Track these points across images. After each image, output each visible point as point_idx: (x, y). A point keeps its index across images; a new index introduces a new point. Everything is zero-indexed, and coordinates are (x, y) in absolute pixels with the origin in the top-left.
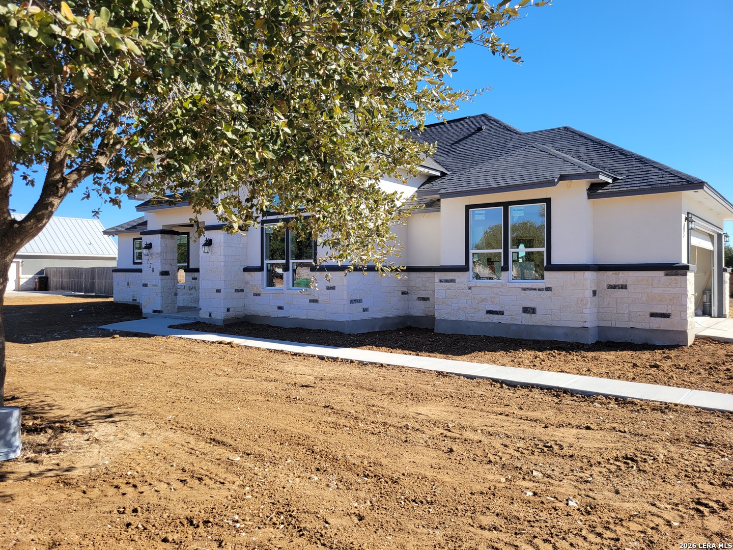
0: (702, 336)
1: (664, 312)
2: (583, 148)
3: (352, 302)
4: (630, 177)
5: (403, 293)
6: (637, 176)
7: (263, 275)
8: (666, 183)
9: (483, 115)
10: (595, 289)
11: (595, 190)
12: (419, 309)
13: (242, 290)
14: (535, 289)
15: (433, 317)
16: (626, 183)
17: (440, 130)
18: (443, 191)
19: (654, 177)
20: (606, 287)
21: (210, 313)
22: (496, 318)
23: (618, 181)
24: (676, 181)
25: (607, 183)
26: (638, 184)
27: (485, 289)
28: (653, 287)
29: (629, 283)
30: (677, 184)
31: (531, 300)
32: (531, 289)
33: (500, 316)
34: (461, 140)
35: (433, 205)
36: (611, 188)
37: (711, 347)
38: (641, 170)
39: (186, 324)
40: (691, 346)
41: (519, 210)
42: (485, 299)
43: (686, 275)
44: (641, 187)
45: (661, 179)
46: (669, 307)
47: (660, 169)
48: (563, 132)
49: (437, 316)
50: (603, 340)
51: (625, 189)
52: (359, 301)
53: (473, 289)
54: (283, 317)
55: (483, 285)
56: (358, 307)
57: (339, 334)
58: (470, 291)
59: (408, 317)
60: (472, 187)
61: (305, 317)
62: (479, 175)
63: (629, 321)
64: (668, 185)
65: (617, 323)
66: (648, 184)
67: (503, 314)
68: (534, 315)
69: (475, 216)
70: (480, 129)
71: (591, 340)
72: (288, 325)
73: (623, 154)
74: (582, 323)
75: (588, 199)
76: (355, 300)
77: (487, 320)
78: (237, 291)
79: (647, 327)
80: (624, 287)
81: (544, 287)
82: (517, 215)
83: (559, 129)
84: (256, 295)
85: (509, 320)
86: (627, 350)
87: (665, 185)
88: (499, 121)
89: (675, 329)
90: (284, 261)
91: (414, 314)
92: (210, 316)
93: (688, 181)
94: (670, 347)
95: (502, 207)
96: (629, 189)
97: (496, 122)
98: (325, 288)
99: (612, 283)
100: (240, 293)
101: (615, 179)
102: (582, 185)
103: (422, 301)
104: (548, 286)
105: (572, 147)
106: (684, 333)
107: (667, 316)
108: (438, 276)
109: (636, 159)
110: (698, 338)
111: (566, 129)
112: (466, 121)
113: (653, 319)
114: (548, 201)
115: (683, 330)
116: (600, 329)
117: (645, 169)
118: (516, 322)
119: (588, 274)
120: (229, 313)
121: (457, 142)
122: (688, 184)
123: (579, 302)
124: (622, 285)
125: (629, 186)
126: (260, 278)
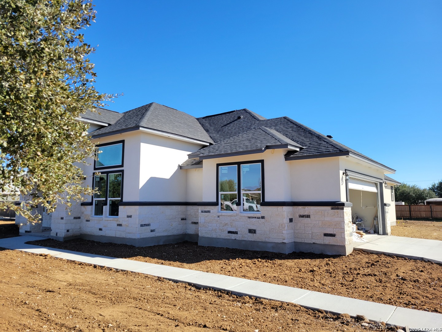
0: (358, 249)
1: (332, 233)
2: (291, 129)
3: (142, 226)
4: (310, 147)
5: (182, 219)
6: (314, 147)
7: (92, 208)
9: (244, 110)
10: (291, 217)
11: (289, 155)
12: (191, 230)
13: (79, 218)
14: (255, 218)
15: (197, 235)
16: (307, 151)
17: (219, 118)
18: (201, 155)
19: (323, 147)
20: (298, 217)
21: (57, 233)
22: (233, 236)
23: (303, 150)
24: (334, 150)
25: (296, 151)
26: (313, 152)
27: (227, 217)
28: (325, 217)
29: (311, 214)
30: (334, 152)
32: (253, 218)
33: (235, 235)
34: (228, 124)
35: (199, 163)
36: (298, 154)
37: (361, 256)
38: (317, 143)
39: (40, 240)
40: (348, 256)
41: (246, 167)
42: (227, 224)
43: (343, 209)
44: (314, 154)
45: (326, 149)
46: (335, 230)
47: (327, 143)
48: (283, 120)
49: (200, 235)
50: (297, 251)
51: (305, 155)
52: (148, 225)
53: (220, 217)
54: (102, 236)
55: (226, 215)
56: (148, 229)
57: (132, 247)
58: (218, 218)
59: (185, 235)
60: (218, 152)
61: (114, 235)
62: (225, 145)
63: (312, 239)
64: (329, 152)
65: (305, 240)
66: (319, 151)
67: (237, 234)
68: (255, 234)
69: (222, 170)
70: (239, 118)
71: (287, 252)
72: (104, 241)
73: (311, 133)
74: (282, 240)
75: (285, 160)
76: (144, 225)
77: (228, 238)
78: (75, 218)
79: (322, 243)
80: (308, 216)
81: (260, 216)
82: (246, 170)
83: (281, 118)
84: (88, 221)
85: (241, 237)
86: (306, 258)
87: (327, 153)
88: (251, 113)
89: (338, 244)
90: (104, 199)
91: (189, 233)
92: (57, 235)
93: (340, 150)
94: (335, 257)
95: (237, 165)
96: (307, 154)
97: (250, 113)
98: (126, 216)
99: (301, 214)
100: (77, 220)
101: (301, 149)
102: (281, 152)
103: (194, 225)
104: (263, 215)
105: (284, 129)
106: (344, 247)
107: (333, 235)
108: (200, 208)
109: (316, 137)
110: (355, 250)
111: (285, 118)
112: (234, 113)
113: (326, 237)
114: (262, 161)
115: (343, 245)
116: (296, 244)
117: (319, 142)
118: (245, 239)
119: (285, 208)
120: (68, 233)
121: (226, 125)
122: (340, 152)
123: (280, 226)
124: (307, 215)
125: (308, 153)
126: (90, 210)
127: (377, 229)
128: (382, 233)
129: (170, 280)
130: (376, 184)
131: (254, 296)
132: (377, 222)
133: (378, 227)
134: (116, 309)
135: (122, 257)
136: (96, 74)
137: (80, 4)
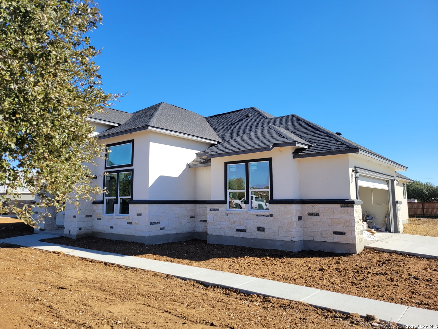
0: (368, 247)
1: (342, 231)
2: (299, 127)
3: (151, 224)
4: (318, 145)
5: (191, 217)
6: (323, 144)
7: (103, 206)
8: (337, 149)
9: (252, 108)
10: (300, 215)
11: (297, 153)
12: (200, 228)
13: (91, 216)
14: (264, 216)
15: (207, 233)
16: (315, 149)
18: (210, 153)
19: (332, 145)
20: (307, 215)
21: (70, 231)
22: (242, 234)
23: (312, 147)
24: (343, 147)
25: (305, 149)
26: (322, 149)
27: (236, 215)
28: (334, 215)
29: (320, 212)
30: (343, 149)
31: (263, 222)
32: (261, 216)
33: (244, 233)
34: (236, 122)
35: (207, 162)
36: (306, 151)
37: (372, 255)
38: (326, 141)
39: (54, 238)
40: (358, 254)
41: (254, 165)
42: (235, 222)
43: (353, 207)
44: (322, 151)
45: (335, 146)
46: (344, 228)
47: (336, 140)
48: (291, 117)
49: (208, 232)
50: (307, 249)
51: (314, 152)
52: (158, 223)
53: (229, 215)
54: (113, 233)
55: (234, 213)
56: (158, 227)
57: (142, 245)
58: (227, 216)
59: (194, 233)
60: (226, 151)
61: (125, 233)
62: (233, 144)
63: (321, 237)
64: (338, 150)
65: (314, 238)
66: (328, 149)
67: (246, 231)
68: (263, 232)
69: (230, 169)
70: (247, 116)
71: (296, 250)
72: (115, 239)
73: (319, 130)
74: (291, 238)
75: (294, 158)
76: (154, 223)
77: (237, 236)
78: (87, 216)
79: (332, 241)
80: (317, 214)
81: (269, 214)
82: (254, 168)
83: (289, 116)
84: (99, 219)
85: (250, 235)
86: (316, 257)
87: (336, 150)
88: (259, 111)
89: (348, 243)
90: (115, 198)
91: (198, 231)
92: (69, 233)
93: (349, 147)
94: (345, 255)
95: (245, 163)
96: (316, 152)
97: (258, 111)
98: (136, 215)
99: (310, 212)
100: (89, 218)
101: (309, 146)
102: (289, 150)
103: (203, 223)
104: (271, 213)
106: (354, 245)
107: (343, 233)
108: (209, 206)
109: (325, 134)
110: (366, 248)
111: (293, 116)
112: (242, 111)
113: (335, 235)
114: (270, 159)
115: (353, 243)
116: (305, 242)
117: (328, 140)
118: (253, 237)
119: (294, 206)
120: (81, 231)
121: (234, 124)
122: (349, 149)
123: (289, 224)
124: (316, 213)
125: (317, 150)
126: (102, 208)
127: (389, 227)
128: (394, 231)
129: (178, 277)
130: (387, 182)
131: (262, 295)
132: (388, 220)
133: (390, 225)
134: (124, 306)
135: (132, 255)
136: (100, 76)
137: (85, 9)
